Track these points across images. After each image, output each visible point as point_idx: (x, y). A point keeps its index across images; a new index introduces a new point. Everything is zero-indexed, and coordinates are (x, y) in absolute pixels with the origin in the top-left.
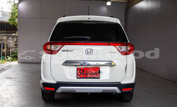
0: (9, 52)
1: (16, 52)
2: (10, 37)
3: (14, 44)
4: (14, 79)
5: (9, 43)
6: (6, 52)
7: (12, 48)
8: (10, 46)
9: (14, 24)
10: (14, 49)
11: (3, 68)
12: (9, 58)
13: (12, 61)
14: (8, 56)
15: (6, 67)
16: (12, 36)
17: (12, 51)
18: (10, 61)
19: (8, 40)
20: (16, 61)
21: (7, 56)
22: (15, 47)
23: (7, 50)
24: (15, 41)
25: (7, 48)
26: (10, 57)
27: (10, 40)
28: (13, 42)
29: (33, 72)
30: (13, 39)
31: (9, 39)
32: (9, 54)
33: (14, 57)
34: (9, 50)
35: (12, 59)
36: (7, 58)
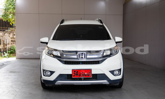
0: (6, 49)
1: (12, 48)
2: (6, 34)
3: (11, 41)
4: (18, 72)
5: (6, 39)
6: (3, 48)
7: (8, 44)
8: (7, 42)
9: (7, 21)
10: (11, 45)
11: (3, 64)
12: (6, 55)
13: (8, 57)
14: (5, 53)
15: (5, 62)
16: (8, 32)
17: (8, 47)
18: (7, 57)
19: (4, 37)
20: (13, 57)
21: (3, 53)
22: (11, 44)
23: (4, 46)
24: (12, 37)
25: (4, 44)
26: (6, 53)
27: (6, 37)
28: (9, 38)
29: (34, 67)
30: (9, 35)
31: (5, 35)
32: (5, 50)
33: (11, 53)
34: (5, 47)
35: (9, 55)
36: (4, 54)
